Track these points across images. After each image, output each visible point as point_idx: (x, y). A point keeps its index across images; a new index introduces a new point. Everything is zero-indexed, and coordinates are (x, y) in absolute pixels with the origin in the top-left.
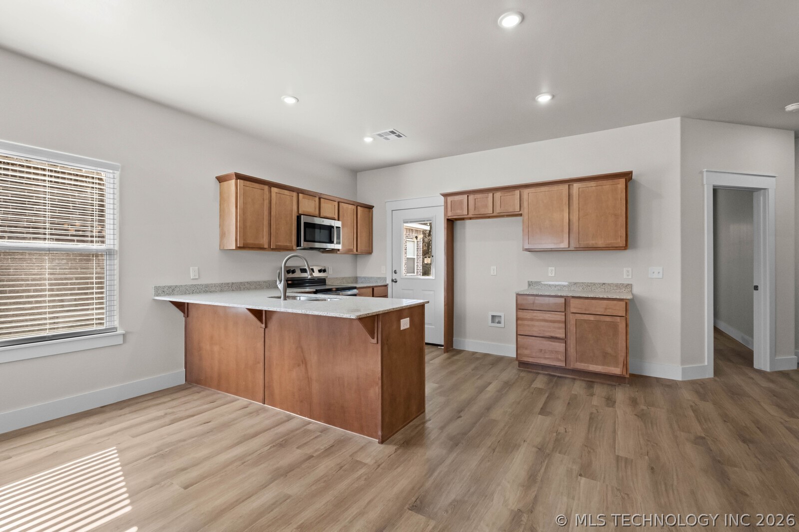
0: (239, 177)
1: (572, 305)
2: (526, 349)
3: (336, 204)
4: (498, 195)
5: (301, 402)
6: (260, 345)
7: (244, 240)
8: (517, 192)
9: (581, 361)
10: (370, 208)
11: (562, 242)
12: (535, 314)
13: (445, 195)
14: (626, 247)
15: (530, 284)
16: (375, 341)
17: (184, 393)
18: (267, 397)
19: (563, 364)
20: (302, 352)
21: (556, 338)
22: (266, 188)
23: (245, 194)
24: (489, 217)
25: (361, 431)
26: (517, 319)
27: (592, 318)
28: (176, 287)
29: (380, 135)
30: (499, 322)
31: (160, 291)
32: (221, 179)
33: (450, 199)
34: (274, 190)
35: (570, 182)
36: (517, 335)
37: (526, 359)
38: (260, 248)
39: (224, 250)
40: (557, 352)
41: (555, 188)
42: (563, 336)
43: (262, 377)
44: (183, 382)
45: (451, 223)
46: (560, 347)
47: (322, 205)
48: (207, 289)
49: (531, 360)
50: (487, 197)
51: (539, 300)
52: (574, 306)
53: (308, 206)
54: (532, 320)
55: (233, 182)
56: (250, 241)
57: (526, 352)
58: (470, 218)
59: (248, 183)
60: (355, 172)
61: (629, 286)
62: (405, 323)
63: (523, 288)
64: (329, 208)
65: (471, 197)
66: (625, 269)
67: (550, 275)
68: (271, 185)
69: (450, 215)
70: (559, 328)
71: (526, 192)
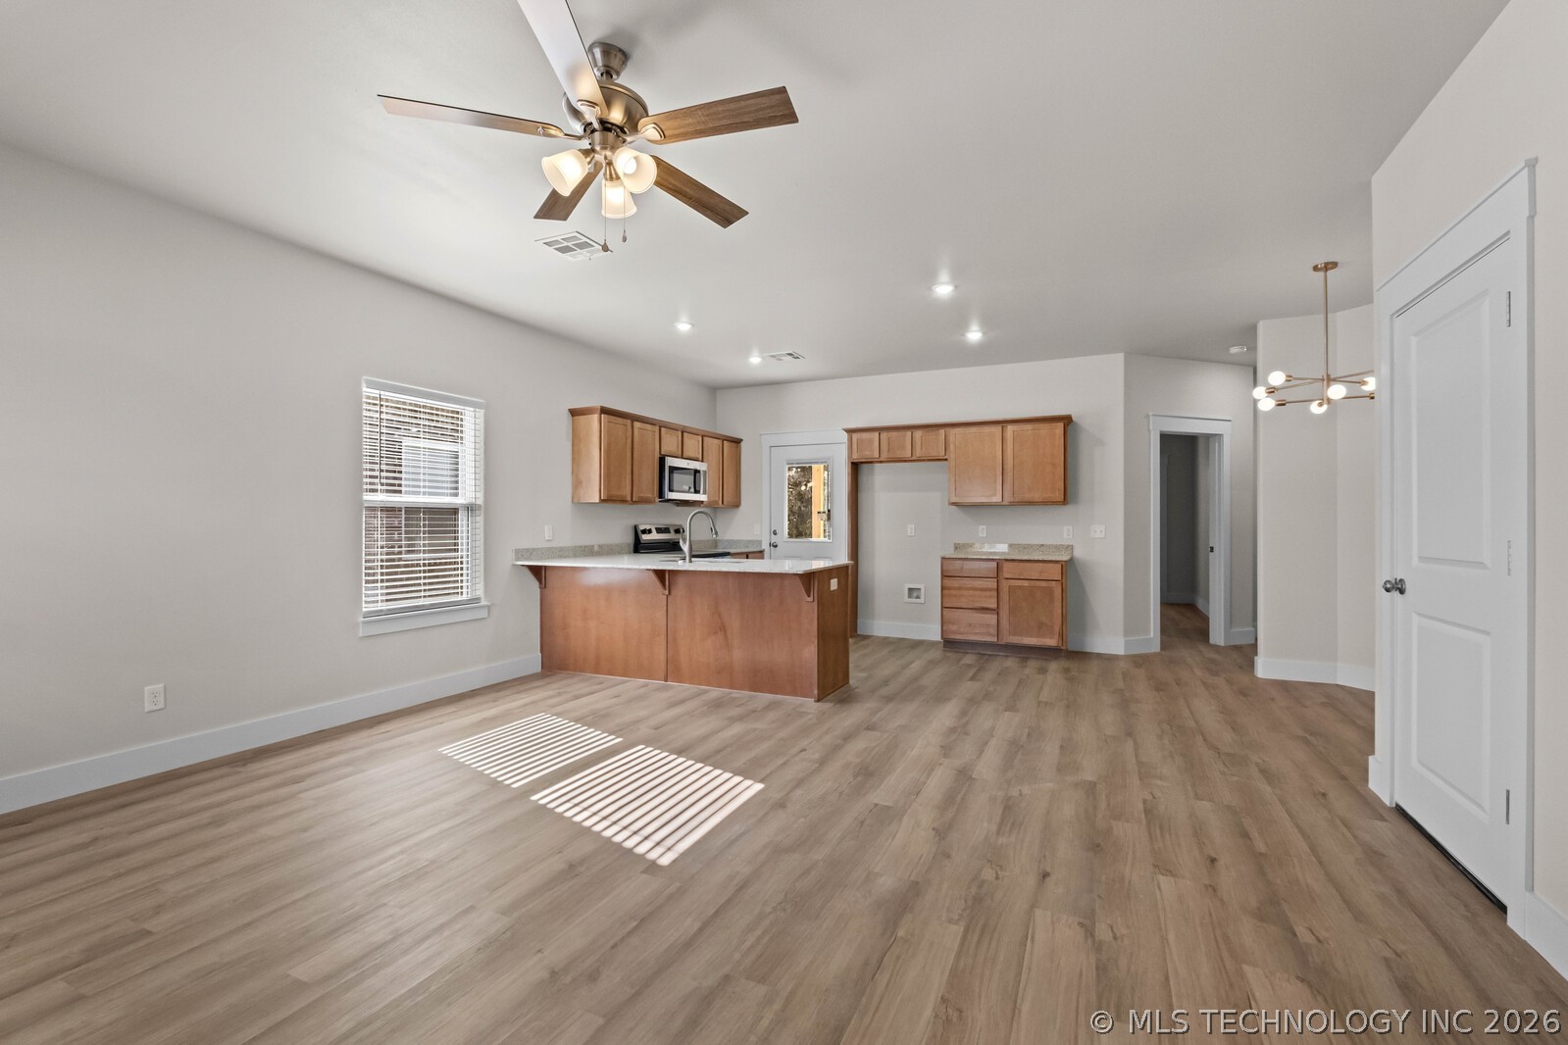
0: (604, 411)
1: (1005, 569)
2: (953, 624)
3: (700, 438)
4: (918, 434)
5: (719, 672)
6: (660, 615)
7: (608, 491)
8: (942, 432)
9: (1014, 635)
10: (737, 442)
11: (995, 495)
12: (963, 582)
13: (850, 431)
14: (1065, 501)
15: (957, 547)
16: (811, 599)
17: (547, 680)
18: (672, 671)
19: (995, 639)
20: (720, 618)
21: (988, 609)
22: (629, 422)
23: (609, 434)
24: (905, 461)
25: (794, 693)
26: (943, 588)
27: (1026, 583)
28: (534, 549)
29: (773, 356)
30: (918, 597)
31: (520, 553)
32: (574, 413)
33: (855, 436)
34: (637, 425)
35: (1003, 423)
36: (943, 607)
37: (952, 636)
38: (623, 501)
39: (579, 504)
40: (988, 625)
41: (987, 429)
42: (994, 606)
43: (663, 651)
44: (539, 669)
45: (856, 467)
46: (992, 618)
47: (685, 440)
48: (562, 553)
49: (958, 637)
50: (905, 436)
51: (968, 565)
52: (1008, 571)
53: (670, 443)
54: (960, 588)
55: (596, 417)
56: (614, 492)
57: (954, 628)
58: (881, 462)
59: (612, 417)
60: (715, 390)
61: (1070, 548)
62: (834, 584)
63: (950, 553)
64: (692, 445)
65: (884, 435)
66: (1065, 528)
67: (981, 535)
68: (634, 418)
69: (856, 457)
70: (991, 597)
71: (953, 431)
